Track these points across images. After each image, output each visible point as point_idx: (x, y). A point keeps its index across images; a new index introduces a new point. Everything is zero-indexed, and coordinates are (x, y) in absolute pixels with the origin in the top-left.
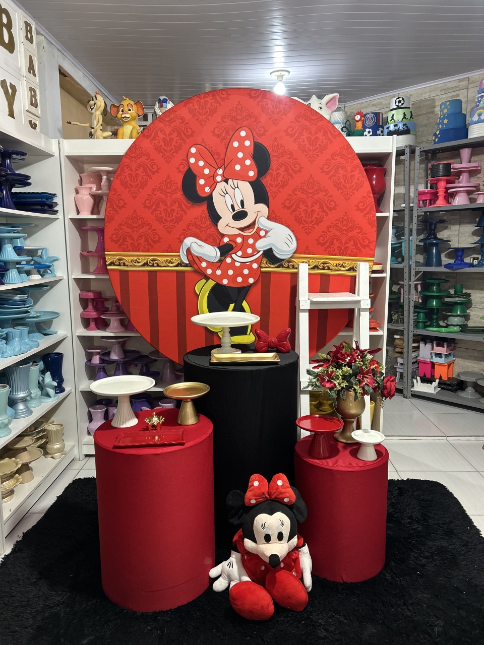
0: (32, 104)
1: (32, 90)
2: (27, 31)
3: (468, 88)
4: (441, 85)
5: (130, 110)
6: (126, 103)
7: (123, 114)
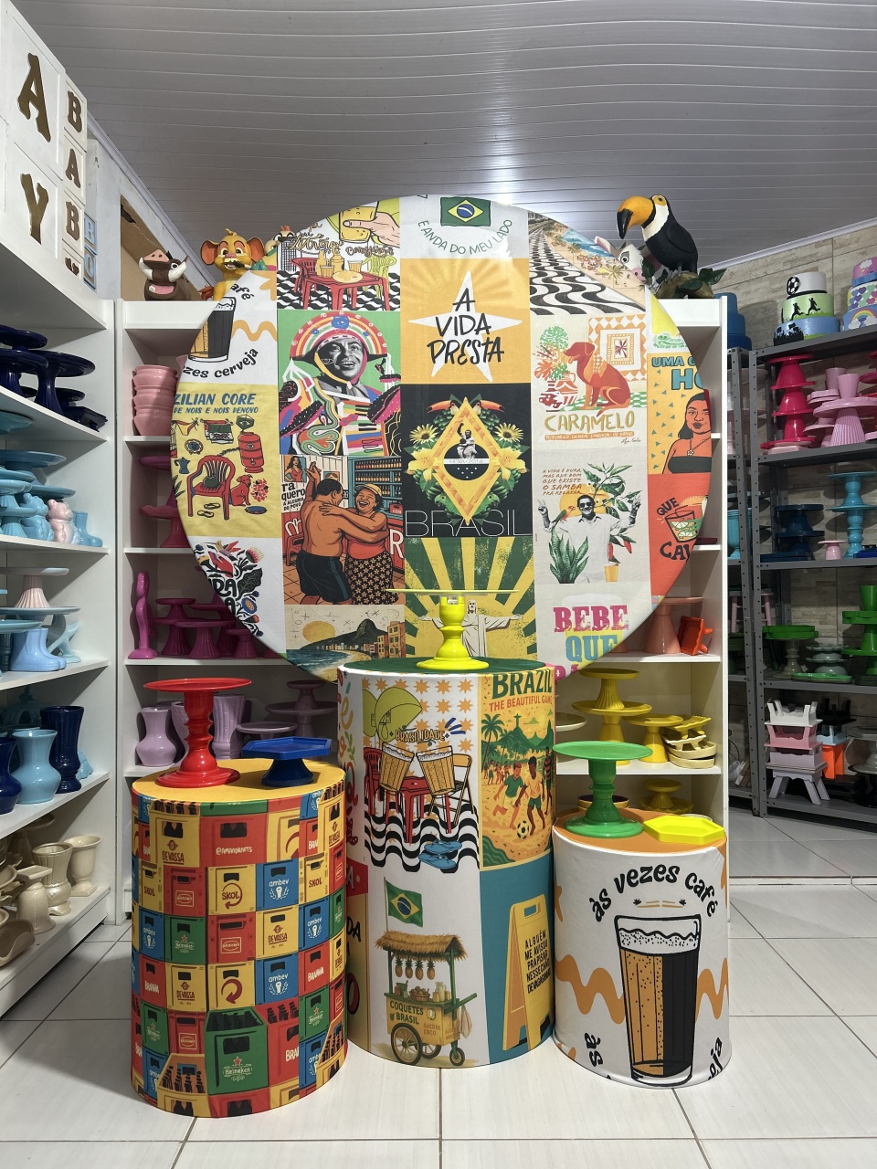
0: (69, 231)
1: (70, 207)
2: (71, 109)
3: (832, 257)
4: (782, 254)
5: (239, 252)
6: (232, 239)
7: (226, 257)
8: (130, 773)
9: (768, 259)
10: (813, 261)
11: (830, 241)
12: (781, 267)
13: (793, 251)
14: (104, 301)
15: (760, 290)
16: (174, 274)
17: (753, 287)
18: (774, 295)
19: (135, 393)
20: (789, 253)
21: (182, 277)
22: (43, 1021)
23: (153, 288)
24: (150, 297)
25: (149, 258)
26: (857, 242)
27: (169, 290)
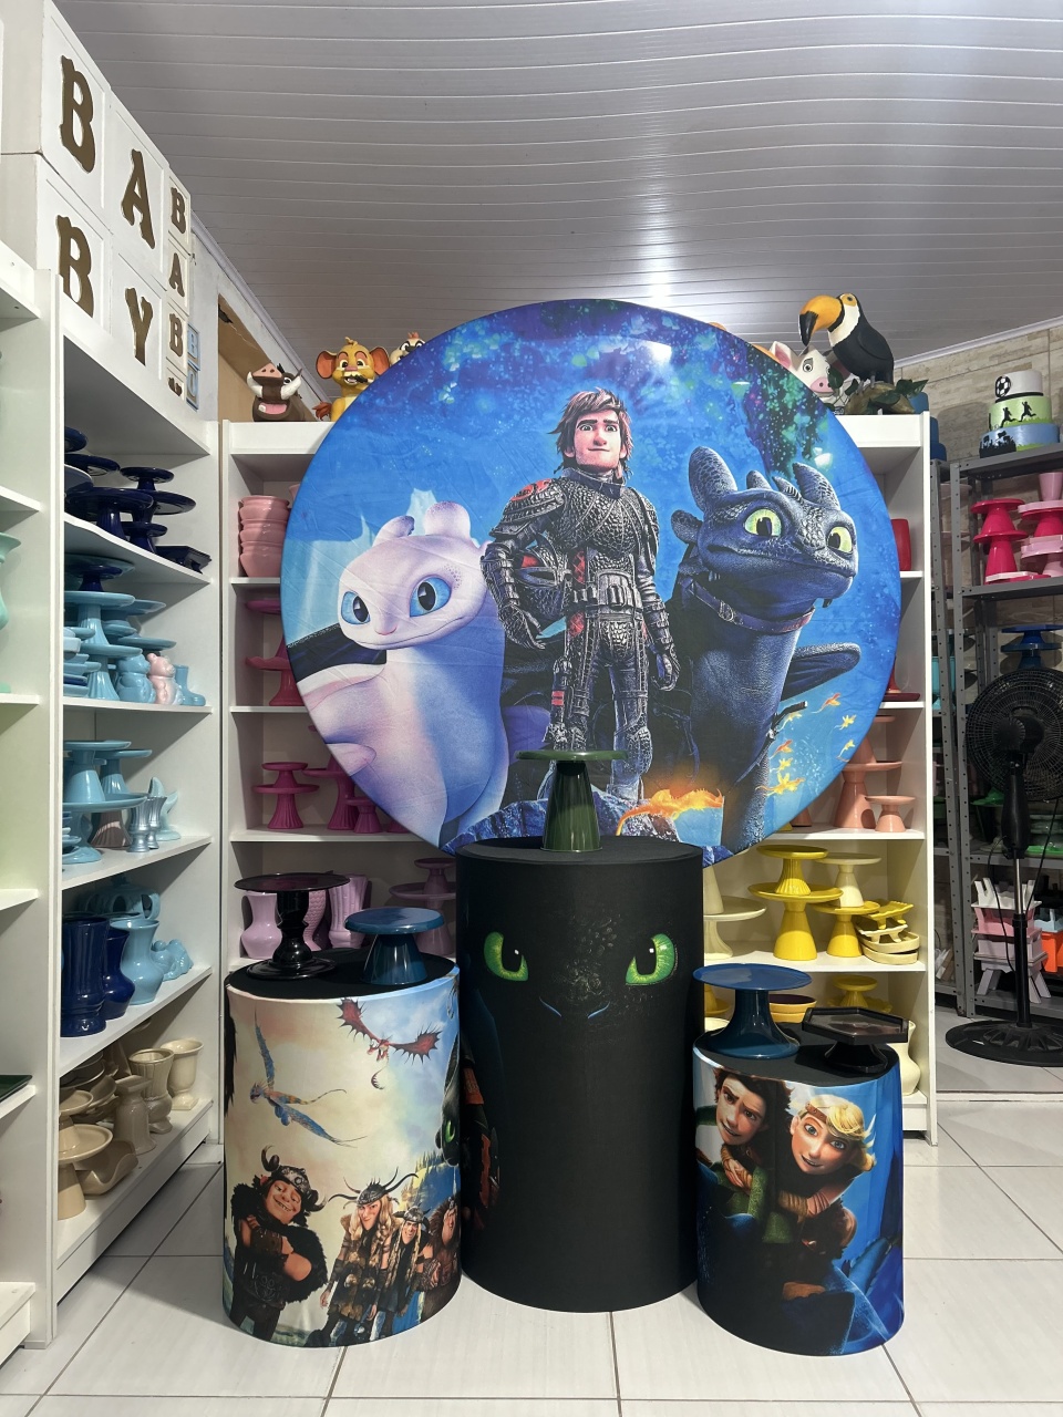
0: (173, 347)
1: (174, 320)
2: (175, 208)
3: (1049, 351)
4: (988, 348)
5: (361, 364)
6: (352, 349)
7: (346, 371)
8: (234, 966)
9: (972, 353)
10: (1025, 356)
11: (1046, 333)
12: (987, 362)
13: (1002, 344)
14: (209, 423)
15: (961, 390)
16: (287, 391)
17: (953, 386)
18: (979, 395)
19: (241, 527)
20: (996, 346)
21: (296, 394)
22: (151, 1257)
23: (263, 408)
24: (259, 417)
25: (259, 373)
27: (281, 409)
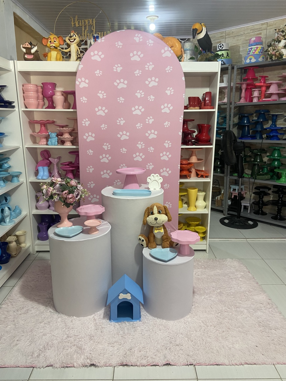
3: (267, 29)
4: (250, 27)
5: (55, 41)
6: (52, 37)
7: (50, 44)
8: (34, 213)
9: (245, 28)
10: (260, 30)
11: (266, 24)
12: (249, 31)
13: (254, 26)
14: (10, 61)
15: (242, 39)
16: (33, 51)
17: (239, 38)
18: (246, 42)
19: (24, 93)
21: (36, 51)
22: (14, 286)
23: (26, 56)
24: (26, 59)
25: (24, 46)
26: (275, 25)
27: (31, 57)
